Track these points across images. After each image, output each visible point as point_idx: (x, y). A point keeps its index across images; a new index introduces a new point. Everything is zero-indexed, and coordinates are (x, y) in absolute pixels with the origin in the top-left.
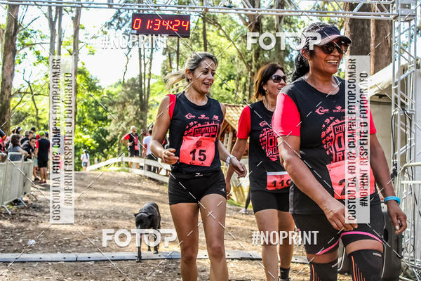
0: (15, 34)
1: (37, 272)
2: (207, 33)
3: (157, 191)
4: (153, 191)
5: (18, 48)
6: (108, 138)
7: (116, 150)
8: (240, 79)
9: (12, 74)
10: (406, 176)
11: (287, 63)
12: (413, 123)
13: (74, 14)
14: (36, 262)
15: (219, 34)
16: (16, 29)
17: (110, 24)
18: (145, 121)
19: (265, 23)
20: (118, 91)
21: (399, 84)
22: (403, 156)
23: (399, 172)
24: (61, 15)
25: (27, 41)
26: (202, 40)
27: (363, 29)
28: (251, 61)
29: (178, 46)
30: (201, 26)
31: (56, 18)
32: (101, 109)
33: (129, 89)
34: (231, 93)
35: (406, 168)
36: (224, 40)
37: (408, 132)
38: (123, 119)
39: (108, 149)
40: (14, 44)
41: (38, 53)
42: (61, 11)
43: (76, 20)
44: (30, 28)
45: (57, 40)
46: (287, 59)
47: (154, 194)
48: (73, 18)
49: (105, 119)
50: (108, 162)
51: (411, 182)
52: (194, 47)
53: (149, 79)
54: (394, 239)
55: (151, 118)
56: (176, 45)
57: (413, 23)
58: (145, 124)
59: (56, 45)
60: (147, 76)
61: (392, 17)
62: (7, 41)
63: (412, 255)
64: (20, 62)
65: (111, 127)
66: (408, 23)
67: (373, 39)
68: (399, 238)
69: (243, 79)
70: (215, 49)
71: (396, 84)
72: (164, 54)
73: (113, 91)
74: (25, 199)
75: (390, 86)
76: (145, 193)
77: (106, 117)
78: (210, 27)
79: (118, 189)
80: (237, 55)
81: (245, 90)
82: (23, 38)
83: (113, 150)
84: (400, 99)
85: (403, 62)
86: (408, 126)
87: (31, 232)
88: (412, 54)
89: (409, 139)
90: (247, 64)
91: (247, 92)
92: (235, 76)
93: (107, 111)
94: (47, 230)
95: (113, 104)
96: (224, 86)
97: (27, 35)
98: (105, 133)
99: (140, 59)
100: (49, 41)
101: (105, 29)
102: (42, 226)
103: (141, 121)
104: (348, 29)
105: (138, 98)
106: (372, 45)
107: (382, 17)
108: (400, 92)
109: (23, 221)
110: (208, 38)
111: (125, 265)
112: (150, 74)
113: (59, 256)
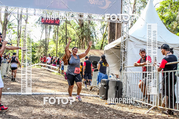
0: (6, 24)
1: (8, 98)
2: (67, 26)
3: (49, 74)
4: (48, 74)
5: (7, 29)
6: (35, 57)
7: (38, 61)
8: (77, 41)
9: (5, 37)
10: (124, 70)
11: (91, 36)
12: (127, 54)
13: (26, 19)
14: (8, 95)
15: (71, 27)
16: (7, 22)
17: (37, 22)
18: (47, 52)
19: (85, 24)
20: (38, 43)
21: (123, 42)
22: (124, 64)
23: (122, 69)
24: (21, 19)
25: (11, 27)
26: (65, 28)
27: (114, 27)
28: (80, 36)
29: (58, 30)
30: (65, 24)
31: (20, 20)
32: (33, 49)
33: (42, 43)
34: (74, 45)
35: (124, 68)
36: (72, 29)
37: (125, 57)
38: (40, 52)
39: (35, 61)
40: (6, 28)
41: (14, 31)
42: (21, 18)
43: (26, 21)
44: (11, 22)
45: (20, 27)
46: (91, 35)
47: (48, 75)
48: (25, 20)
49: (34, 52)
50: (34, 65)
51: (126, 72)
52: (63, 30)
53: (49, 40)
54: (120, 89)
55: (48, 52)
56: (57, 30)
57: (127, 24)
58: (47, 54)
59: (20, 28)
60: (48, 39)
61: (121, 22)
62: (4, 26)
63: (125, 94)
64: (8, 33)
65: (36, 54)
66: (126, 24)
67: (116, 30)
68: (122, 89)
69: (78, 41)
70: (69, 31)
71: (122, 42)
72: (53, 32)
73: (37, 43)
74: (7, 75)
75: (121, 43)
76: (46, 74)
77: (35, 51)
78: (68, 25)
79: (37, 73)
80: (76, 33)
81: (78, 44)
82: (9, 26)
83: (37, 61)
84: (123, 47)
85: (124, 36)
86: (125, 55)
87: (8, 85)
88: (127, 33)
89: (125, 59)
90: (79, 36)
91: (79, 45)
92: (75, 40)
93: (35, 49)
94: (13, 85)
95: (37, 47)
96: (72, 43)
97: (10, 25)
98: (34, 56)
99: (46, 33)
100: (17, 27)
101: (35, 24)
102: (11, 84)
103: (46, 53)
104: (109, 27)
105: (45, 46)
106: (116, 31)
107: (119, 22)
108: (123, 45)
109: (6, 82)
110: (67, 28)
111: (37, 96)
112: (49, 38)
113: (16, 93)
